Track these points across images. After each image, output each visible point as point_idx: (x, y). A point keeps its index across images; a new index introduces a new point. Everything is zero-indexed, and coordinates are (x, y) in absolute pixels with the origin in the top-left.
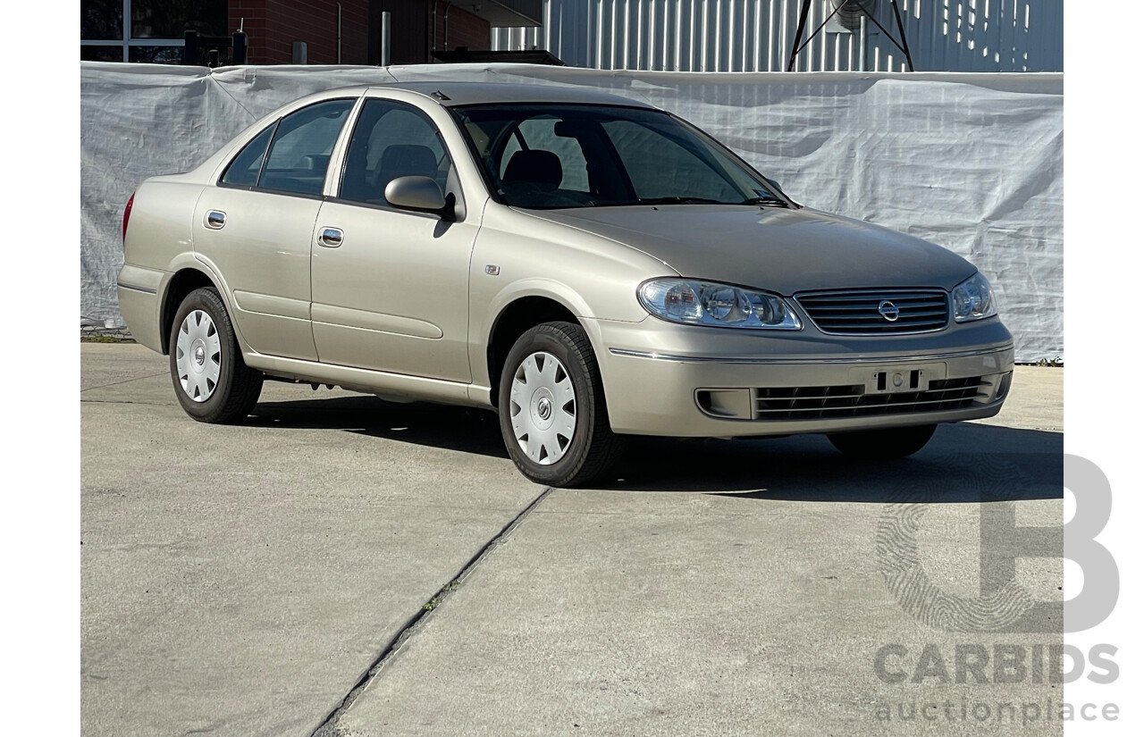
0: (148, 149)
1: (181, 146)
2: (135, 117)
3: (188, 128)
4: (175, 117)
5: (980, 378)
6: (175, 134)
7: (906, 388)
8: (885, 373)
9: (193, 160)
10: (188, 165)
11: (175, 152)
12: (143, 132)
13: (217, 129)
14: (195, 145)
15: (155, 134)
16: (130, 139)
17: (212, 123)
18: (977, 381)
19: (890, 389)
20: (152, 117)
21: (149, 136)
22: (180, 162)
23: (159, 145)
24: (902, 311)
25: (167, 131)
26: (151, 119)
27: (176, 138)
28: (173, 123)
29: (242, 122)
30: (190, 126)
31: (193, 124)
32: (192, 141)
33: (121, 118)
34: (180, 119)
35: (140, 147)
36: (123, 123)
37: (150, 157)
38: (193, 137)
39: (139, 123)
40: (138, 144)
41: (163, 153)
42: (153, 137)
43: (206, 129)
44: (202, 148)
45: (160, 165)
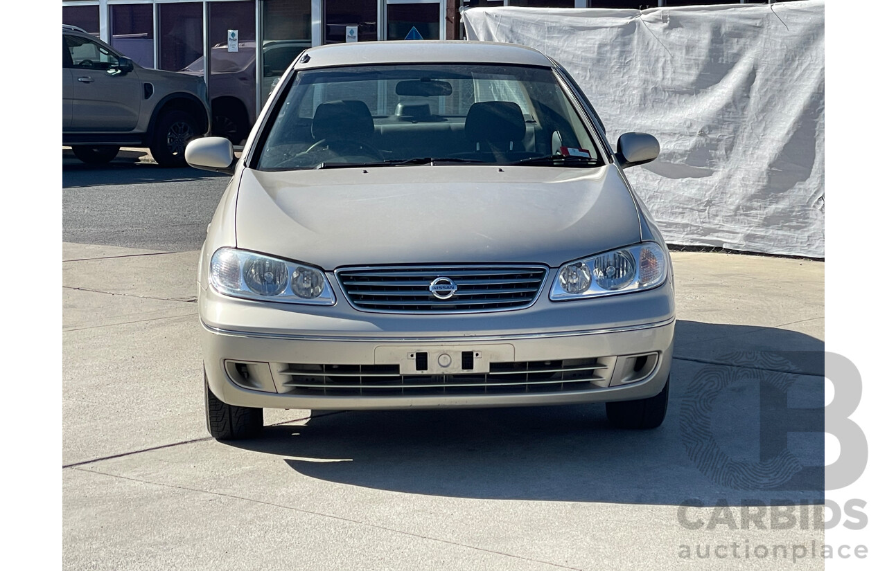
0: (592, 81)
1: (616, 79)
2: (583, 54)
3: (621, 63)
4: (612, 53)
5: (596, 359)
6: (612, 68)
7: (457, 368)
8: (426, 354)
9: (625, 90)
10: (621, 94)
11: (611, 83)
12: (589, 67)
13: (642, 64)
14: (626, 77)
15: (597, 68)
16: (580, 72)
17: (639, 58)
18: (594, 362)
19: (433, 369)
20: (596, 54)
21: (593, 70)
22: (615, 92)
23: (600, 78)
24: (460, 288)
25: (606, 66)
26: (595, 56)
27: (613, 71)
28: (610, 59)
29: (661, 57)
30: (623, 61)
31: (625, 59)
32: (624, 74)
33: (574, 56)
34: (615, 55)
35: (587, 79)
36: (575, 60)
37: (594, 88)
38: (625, 71)
39: (586, 59)
40: (586, 77)
41: (602, 85)
42: (596, 71)
43: (635, 63)
44: (631, 80)
45: (600, 95)
